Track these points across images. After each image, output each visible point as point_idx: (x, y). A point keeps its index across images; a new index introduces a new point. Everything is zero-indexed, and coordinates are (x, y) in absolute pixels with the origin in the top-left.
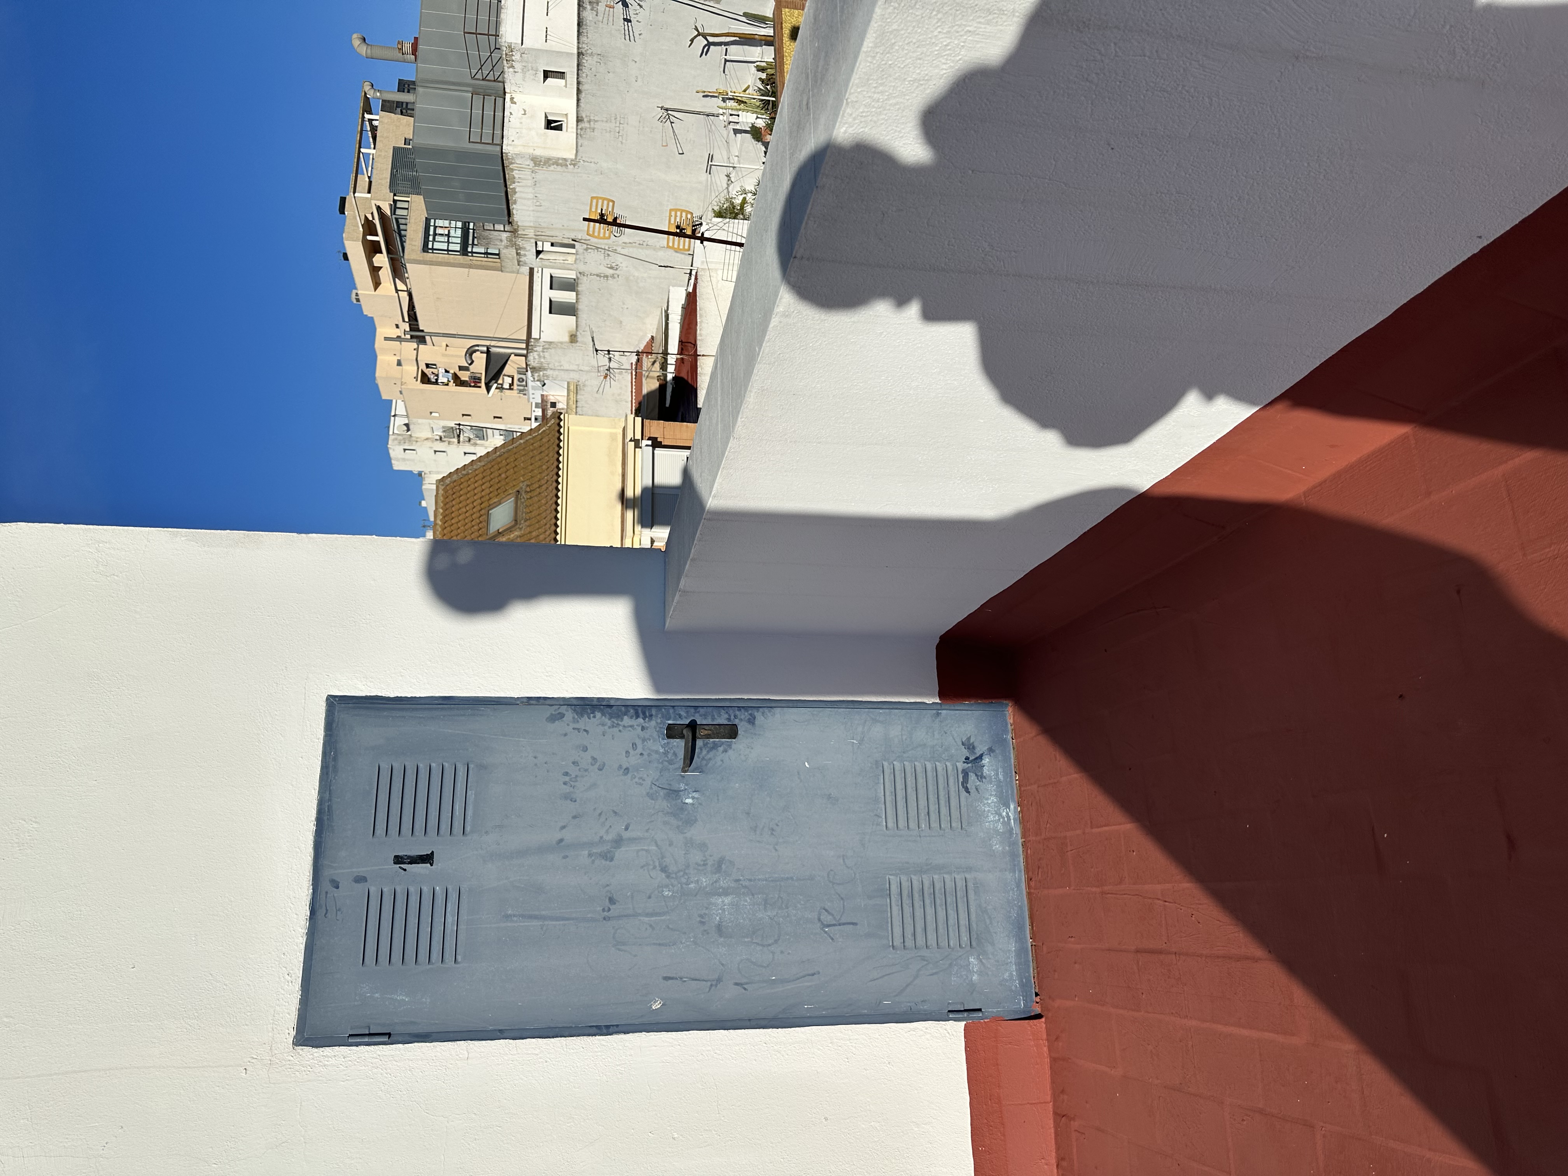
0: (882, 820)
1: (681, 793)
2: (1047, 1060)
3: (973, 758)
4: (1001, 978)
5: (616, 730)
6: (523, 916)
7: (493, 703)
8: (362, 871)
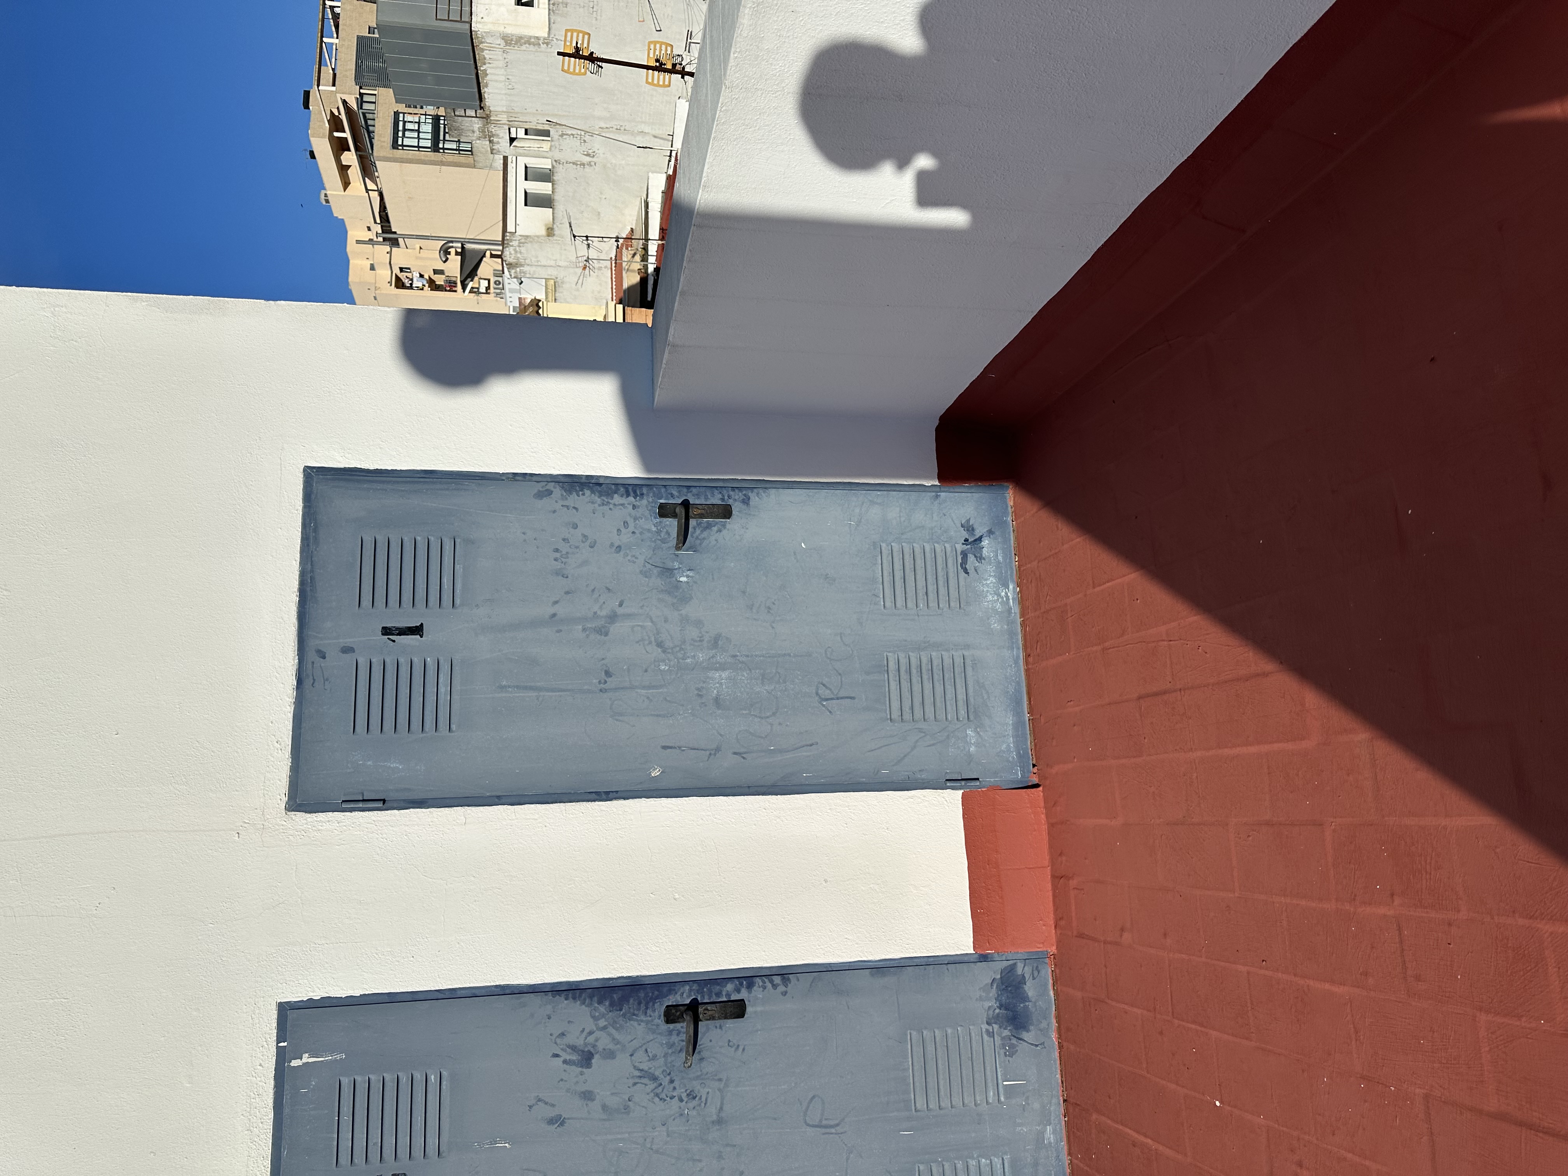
0: (879, 601)
1: (676, 571)
2: (1045, 827)
3: (972, 540)
4: (999, 750)
5: (605, 507)
6: (517, 687)
7: (477, 478)
8: (348, 641)
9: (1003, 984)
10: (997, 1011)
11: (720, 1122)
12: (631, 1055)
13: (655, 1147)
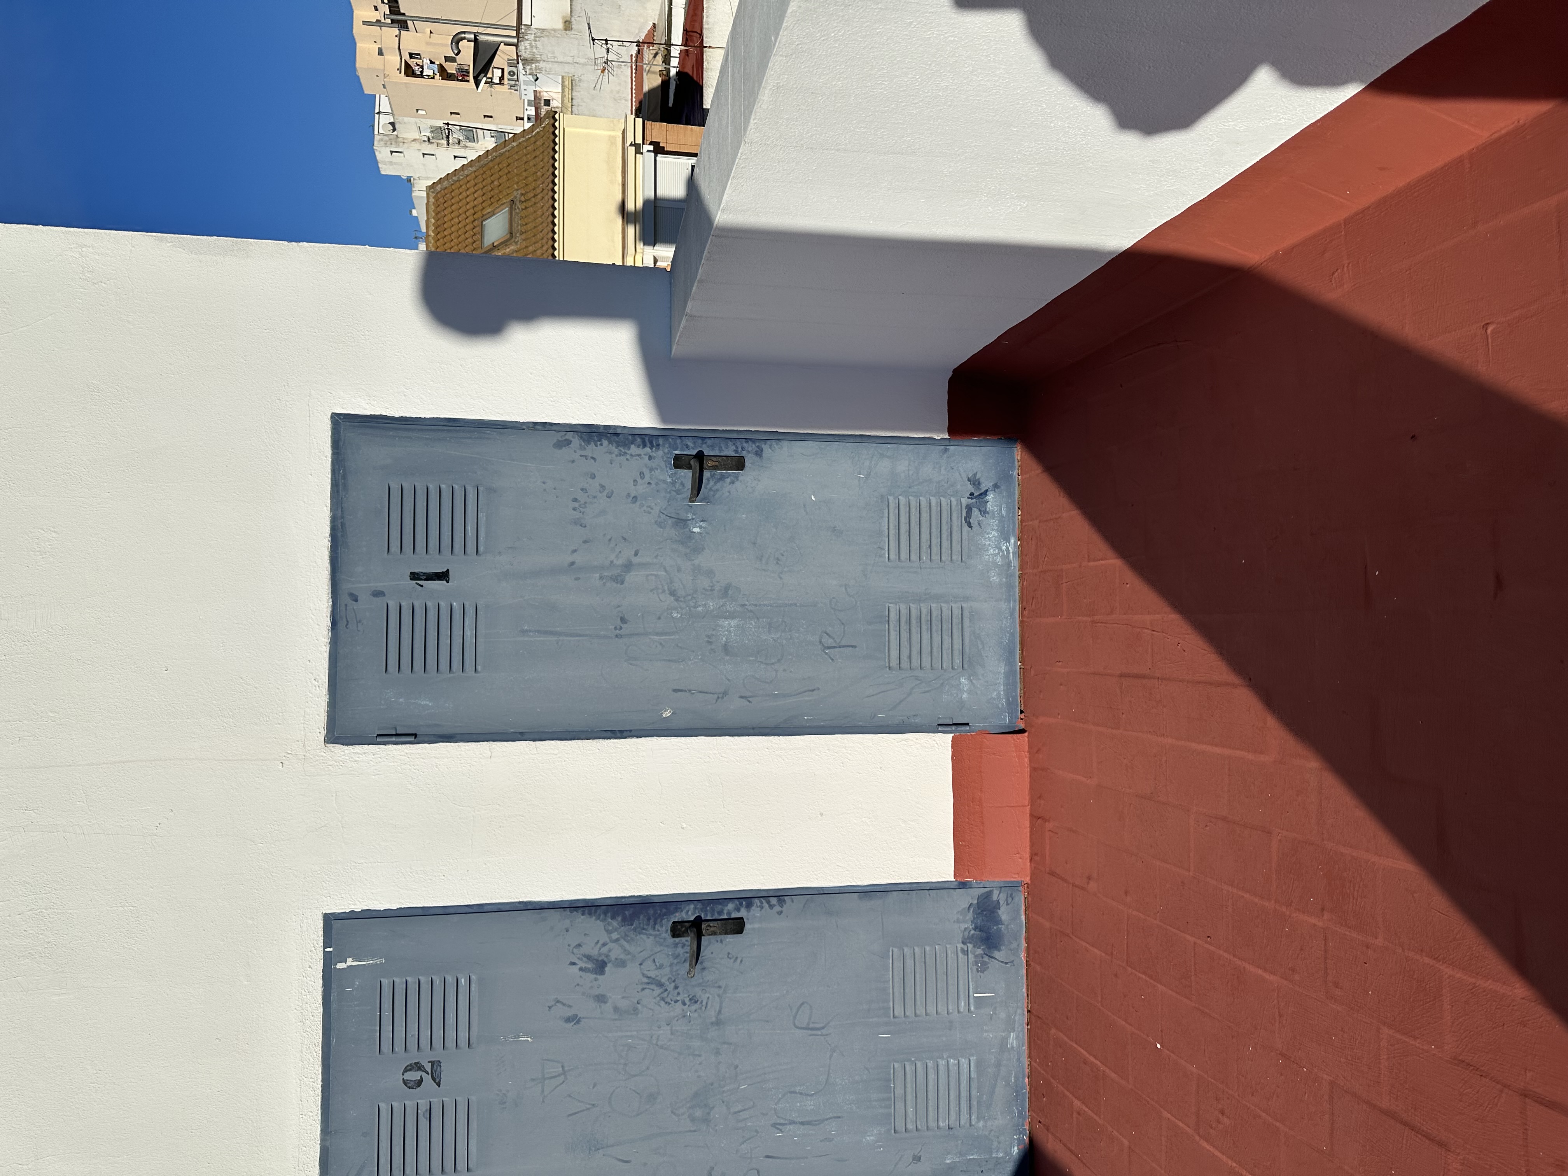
0: (884, 554)
1: (689, 522)
2: (1027, 769)
3: (978, 494)
4: (989, 697)
5: (622, 458)
6: (539, 632)
7: (499, 427)
8: (379, 586)
9: (979, 908)
10: (972, 932)
11: (718, 1023)
12: (641, 964)
13: (660, 1043)
